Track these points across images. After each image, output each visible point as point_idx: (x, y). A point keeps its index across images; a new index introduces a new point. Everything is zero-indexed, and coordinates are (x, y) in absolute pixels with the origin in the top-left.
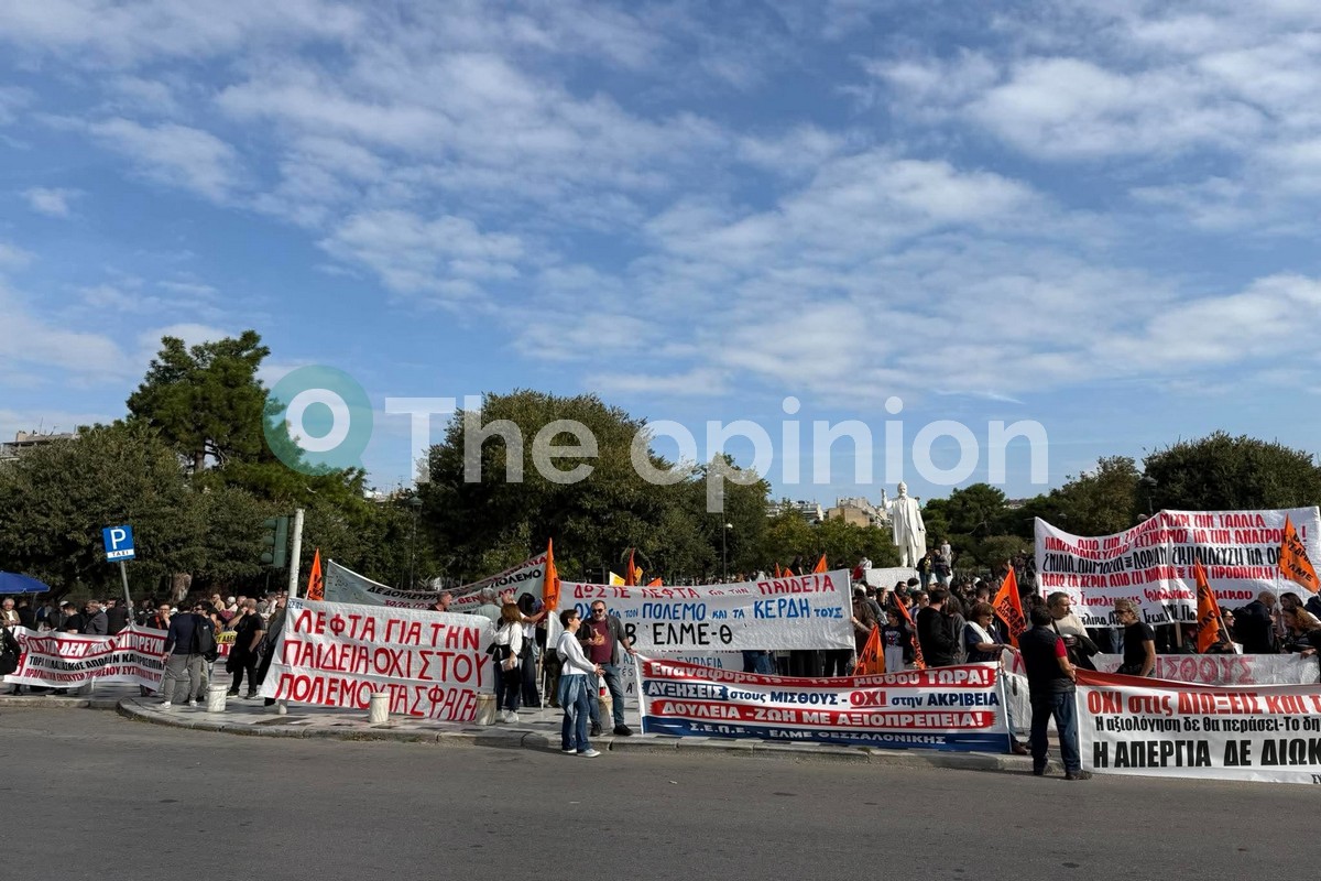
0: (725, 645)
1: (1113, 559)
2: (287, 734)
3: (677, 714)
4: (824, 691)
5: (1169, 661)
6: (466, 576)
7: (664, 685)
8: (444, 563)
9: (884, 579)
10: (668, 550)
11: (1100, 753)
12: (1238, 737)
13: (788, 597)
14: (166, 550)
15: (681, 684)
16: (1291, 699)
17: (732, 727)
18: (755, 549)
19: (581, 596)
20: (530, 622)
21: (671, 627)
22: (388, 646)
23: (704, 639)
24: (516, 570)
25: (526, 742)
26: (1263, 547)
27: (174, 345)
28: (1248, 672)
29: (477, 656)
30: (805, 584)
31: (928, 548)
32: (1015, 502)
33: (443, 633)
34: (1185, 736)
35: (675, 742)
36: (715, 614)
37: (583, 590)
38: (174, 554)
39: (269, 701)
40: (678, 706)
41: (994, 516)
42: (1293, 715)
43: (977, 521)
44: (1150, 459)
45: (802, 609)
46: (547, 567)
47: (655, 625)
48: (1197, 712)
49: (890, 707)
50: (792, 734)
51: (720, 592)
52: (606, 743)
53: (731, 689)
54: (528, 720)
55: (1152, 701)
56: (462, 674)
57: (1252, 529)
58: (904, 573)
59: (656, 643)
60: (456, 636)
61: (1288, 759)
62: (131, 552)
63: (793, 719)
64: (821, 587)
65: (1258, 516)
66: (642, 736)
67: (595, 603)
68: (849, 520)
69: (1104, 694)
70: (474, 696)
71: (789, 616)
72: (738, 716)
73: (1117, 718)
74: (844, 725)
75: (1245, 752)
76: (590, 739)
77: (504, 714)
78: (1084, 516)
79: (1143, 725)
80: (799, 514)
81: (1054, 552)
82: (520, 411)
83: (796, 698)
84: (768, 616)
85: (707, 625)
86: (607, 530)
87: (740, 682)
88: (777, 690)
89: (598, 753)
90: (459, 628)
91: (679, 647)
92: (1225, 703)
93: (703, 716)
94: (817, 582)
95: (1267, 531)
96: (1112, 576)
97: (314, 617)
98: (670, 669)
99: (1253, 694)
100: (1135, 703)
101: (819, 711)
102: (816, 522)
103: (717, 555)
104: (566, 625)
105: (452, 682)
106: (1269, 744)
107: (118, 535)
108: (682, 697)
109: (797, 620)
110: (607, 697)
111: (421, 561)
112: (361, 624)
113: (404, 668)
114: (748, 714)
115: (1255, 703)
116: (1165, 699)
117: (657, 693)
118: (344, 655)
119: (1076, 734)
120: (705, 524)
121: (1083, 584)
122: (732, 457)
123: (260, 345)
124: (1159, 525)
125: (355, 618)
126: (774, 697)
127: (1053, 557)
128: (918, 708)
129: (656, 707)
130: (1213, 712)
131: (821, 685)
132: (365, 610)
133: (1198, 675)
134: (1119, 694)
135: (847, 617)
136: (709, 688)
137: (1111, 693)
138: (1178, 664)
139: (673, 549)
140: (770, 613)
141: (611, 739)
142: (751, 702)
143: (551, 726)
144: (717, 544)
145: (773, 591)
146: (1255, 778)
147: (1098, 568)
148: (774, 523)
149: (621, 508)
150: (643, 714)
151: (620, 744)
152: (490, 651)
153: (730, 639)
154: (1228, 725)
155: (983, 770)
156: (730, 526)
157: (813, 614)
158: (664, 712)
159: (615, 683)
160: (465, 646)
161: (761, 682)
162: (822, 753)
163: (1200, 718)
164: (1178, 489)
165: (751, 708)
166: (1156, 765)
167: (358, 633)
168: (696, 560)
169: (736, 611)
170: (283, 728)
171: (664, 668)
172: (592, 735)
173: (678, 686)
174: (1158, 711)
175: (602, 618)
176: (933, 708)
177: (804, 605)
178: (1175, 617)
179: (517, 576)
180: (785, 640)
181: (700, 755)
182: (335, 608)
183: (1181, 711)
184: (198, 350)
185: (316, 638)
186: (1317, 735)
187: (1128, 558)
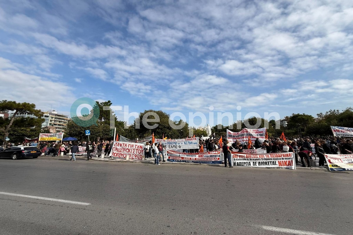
0: (180, 148)
1: (238, 135)
2: (113, 162)
3: (172, 159)
4: (194, 155)
5: (245, 150)
6: (142, 138)
8: (139, 136)
9: (204, 138)
11: (234, 164)
12: (255, 161)
13: (189, 141)
14: (96, 134)
15: (173, 154)
17: (180, 160)
18: (186, 134)
20: (150, 145)
21: (171, 146)
22: (128, 148)
23: (176, 147)
24: (149, 137)
25: (149, 163)
26: (259, 134)
27: (97, 102)
28: (256, 151)
29: (142, 150)
30: (192, 139)
31: (212, 134)
32: (225, 127)
33: (137, 146)
34: (247, 161)
35: (172, 163)
37: (158, 140)
38: (97, 134)
39: (111, 157)
40: (172, 157)
42: (263, 158)
45: (191, 143)
46: (153, 137)
47: (169, 145)
49: (204, 157)
50: (189, 161)
51: (179, 140)
53: (180, 155)
54: (150, 159)
55: (242, 156)
56: (140, 153)
57: (257, 131)
58: (208, 138)
59: (169, 148)
61: (262, 165)
62: (90, 134)
63: (190, 159)
64: (194, 140)
66: (167, 162)
67: (159, 142)
68: (200, 130)
69: (235, 155)
70: (141, 156)
71: (189, 144)
73: (237, 159)
74: (197, 160)
75: (256, 164)
76: (159, 162)
77: (146, 158)
78: (234, 129)
79: (241, 160)
81: (229, 134)
83: (190, 156)
85: (177, 145)
86: (163, 131)
88: (187, 155)
89: (160, 164)
90: (139, 146)
91: (173, 149)
92: (253, 156)
93: (176, 159)
95: (259, 132)
96: (237, 138)
97: (117, 144)
100: (240, 156)
101: (193, 158)
102: (195, 130)
103: (180, 135)
104: (156, 145)
105: (138, 154)
106: (259, 162)
107: (88, 131)
109: (191, 145)
111: (135, 135)
112: (124, 145)
113: (131, 152)
115: (257, 156)
116: (244, 156)
117: (169, 155)
118: (122, 150)
119: (231, 161)
121: (233, 139)
123: (111, 103)
124: (244, 130)
125: (124, 144)
128: (208, 157)
129: (169, 158)
130: (251, 158)
131: (194, 154)
132: (125, 143)
133: (249, 152)
134: (237, 155)
136: (177, 155)
138: (246, 151)
139: (173, 134)
140: (187, 144)
141: (162, 162)
142: (183, 157)
143: (153, 160)
144: (180, 133)
145: (187, 140)
147: (235, 137)
149: (165, 128)
150: (167, 159)
152: (144, 149)
154: (253, 159)
155: (217, 166)
156: (182, 131)
157: (193, 144)
159: (163, 154)
160: (140, 148)
161: (185, 154)
162: (194, 164)
163: (249, 158)
165: (183, 158)
166: (243, 166)
167: (124, 146)
169: (181, 143)
170: (113, 161)
171: (170, 152)
174: (243, 158)
175: (161, 144)
176: (210, 157)
178: (246, 144)
180: (189, 147)
181: (176, 165)
182: (120, 142)
183: (246, 157)
184: (101, 103)
185: (118, 147)
186: (266, 161)
187: (240, 135)
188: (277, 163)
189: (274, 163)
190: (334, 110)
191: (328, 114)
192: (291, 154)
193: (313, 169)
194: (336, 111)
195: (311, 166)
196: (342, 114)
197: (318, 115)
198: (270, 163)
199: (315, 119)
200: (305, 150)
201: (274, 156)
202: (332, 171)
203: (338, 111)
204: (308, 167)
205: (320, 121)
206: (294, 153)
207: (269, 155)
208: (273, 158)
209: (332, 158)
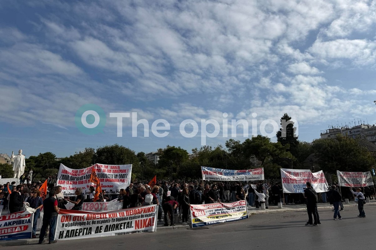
1: (81, 176)
5: (87, 204)
11: (61, 235)
12: (100, 225)
16: (114, 214)
26: (118, 174)
28: (106, 207)
32: (58, 159)
34: (87, 226)
41: (51, 162)
42: (114, 218)
43: (45, 164)
44: (98, 149)
48: (91, 219)
55: (80, 217)
57: (117, 169)
61: (111, 230)
65: (119, 166)
69: (66, 216)
73: (69, 223)
75: (101, 229)
78: (78, 164)
79: (76, 224)
81: (64, 174)
92: (99, 216)
95: (120, 170)
96: (79, 182)
99: (106, 213)
100: (75, 218)
106: (107, 226)
115: (106, 216)
116: (84, 216)
119: (55, 229)
121: (70, 183)
124: (95, 167)
127: (63, 176)
130: (95, 219)
133: (94, 208)
134: (71, 216)
137: (68, 216)
138: (89, 205)
146: (102, 236)
147: (76, 179)
154: (98, 222)
155: (21, 245)
163: (91, 221)
164: (103, 158)
166: (77, 236)
174: (80, 220)
176: (6, 227)
183: (87, 219)
186: (118, 222)
187: (85, 177)
188: (133, 225)
189: (129, 225)
190: (208, 147)
191: (202, 150)
192: (154, 207)
193: (175, 228)
194: (209, 148)
195: (174, 223)
196: (213, 152)
197: (193, 150)
198: (123, 225)
199: (189, 155)
200: (171, 200)
201: (132, 213)
202: (194, 228)
203: (211, 147)
204: (170, 226)
205: (193, 160)
206: (158, 205)
207: (125, 212)
208: (129, 217)
209: (197, 210)
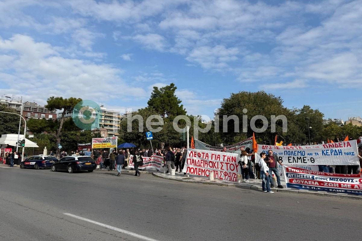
0: (312, 163)
2: (190, 182)
3: (298, 183)
4: (349, 178)
6: (229, 143)
7: (293, 174)
8: (223, 140)
10: (290, 136)
13: (334, 149)
14: (159, 137)
15: (298, 174)
17: (316, 187)
18: (320, 135)
19: (264, 149)
20: (250, 156)
21: (294, 158)
22: (212, 161)
23: (305, 161)
24: (244, 141)
25: (251, 188)
27: (156, 88)
29: (236, 164)
30: (340, 145)
33: (226, 158)
35: (297, 191)
36: (308, 154)
37: (265, 147)
38: (160, 138)
39: (185, 174)
40: (298, 181)
45: (339, 152)
46: (253, 140)
47: (289, 157)
50: (337, 191)
51: (309, 148)
52: (276, 190)
53: (315, 176)
54: (252, 182)
56: (232, 169)
59: (289, 162)
60: (229, 159)
62: (152, 138)
63: (338, 186)
64: (346, 145)
66: (287, 188)
67: (269, 151)
68: (354, 125)
70: (236, 175)
71: (335, 155)
72: (318, 184)
74: (357, 189)
76: (271, 188)
77: (245, 180)
80: (335, 123)
82: (241, 97)
83: (339, 180)
84: (327, 155)
85: (306, 157)
87: (319, 174)
88: (332, 177)
89: (273, 192)
90: (230, 157)
91: (297, 163)
93: (306, 184)
94: (344, 144)
97: (194, 153)
98: (295, 170)
101: (347, 184)
102: (342, 125)
103: (307, 137)
105: (229, 171)
107: (149, 134)
108: (299, 178)
109: (338, 156)
110: (275, 177)
111: (217, 139)
112: (205, 155)
113: (217, 167)
114: (321, 184)
117: (291, 176)
118: (201, 163)
120: (302, 127)
122: (310, 106)
123: (175, 86)
125: (203, 153)
126: (330, 179)
129: (290, 180)
131: (348, 176)
132: (206, 151)
135: (356, 155)
136: (308, 176)
139: (291, 135)
140: (328, 154)
141: (277, 189)
142: (323, 180)
143: (258, 184)
144: (306, 133)
145: (328, 147)
148: (326, 126)
150: (287, 182)
151: (280, 190)
152: (239, 163)
153: (314, 162)
156: (311, 127)
157: (343, 154)
158: (293, 182)
159: (277, 173)
160: (232, 161)
161: (326, 175)
162: (349, 197)
165: (323, 182)
167: (204, 157)
168: (299, 138)
169: (316, 153)
170: (189, 180)
171: (293, 170)
172: (271, 187)
173: (297, 175)
175: (272, 155)
177: (340, 151)
179: (245, 143)
180: (334, 162)
181: (306, 195)
182: (198, 151)
184: (161, 89)
185: (195, 158)
